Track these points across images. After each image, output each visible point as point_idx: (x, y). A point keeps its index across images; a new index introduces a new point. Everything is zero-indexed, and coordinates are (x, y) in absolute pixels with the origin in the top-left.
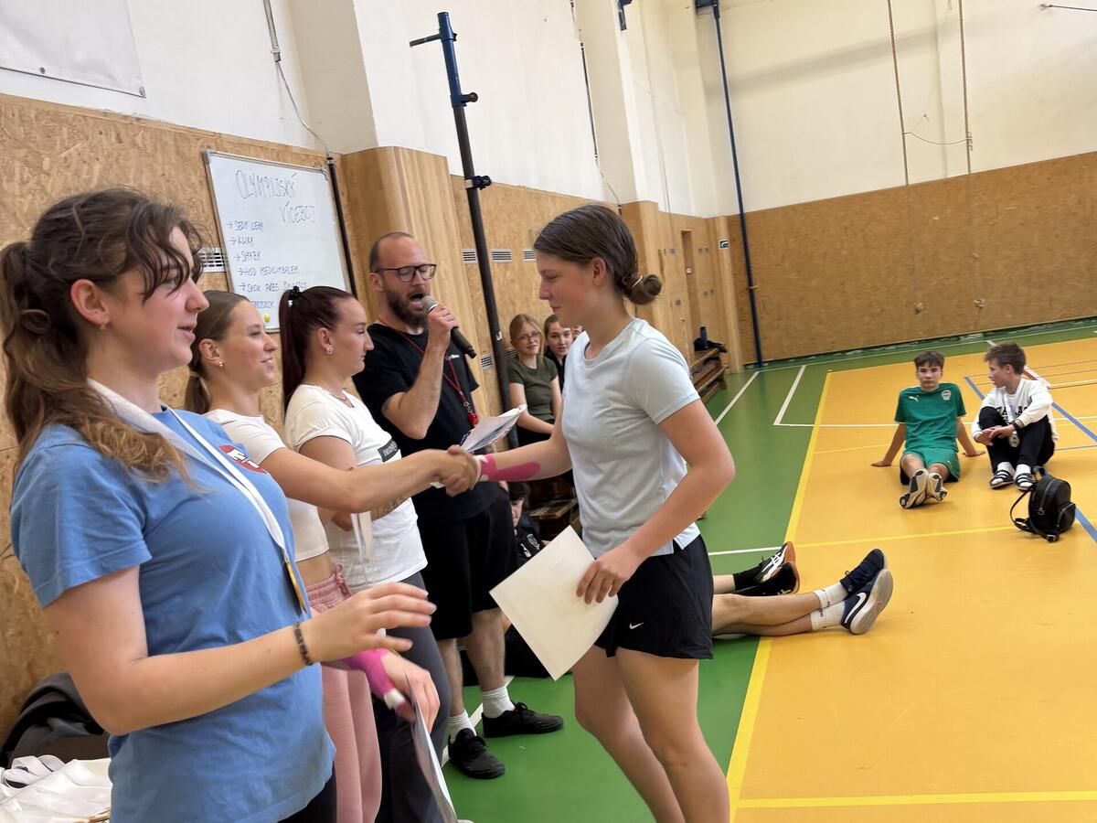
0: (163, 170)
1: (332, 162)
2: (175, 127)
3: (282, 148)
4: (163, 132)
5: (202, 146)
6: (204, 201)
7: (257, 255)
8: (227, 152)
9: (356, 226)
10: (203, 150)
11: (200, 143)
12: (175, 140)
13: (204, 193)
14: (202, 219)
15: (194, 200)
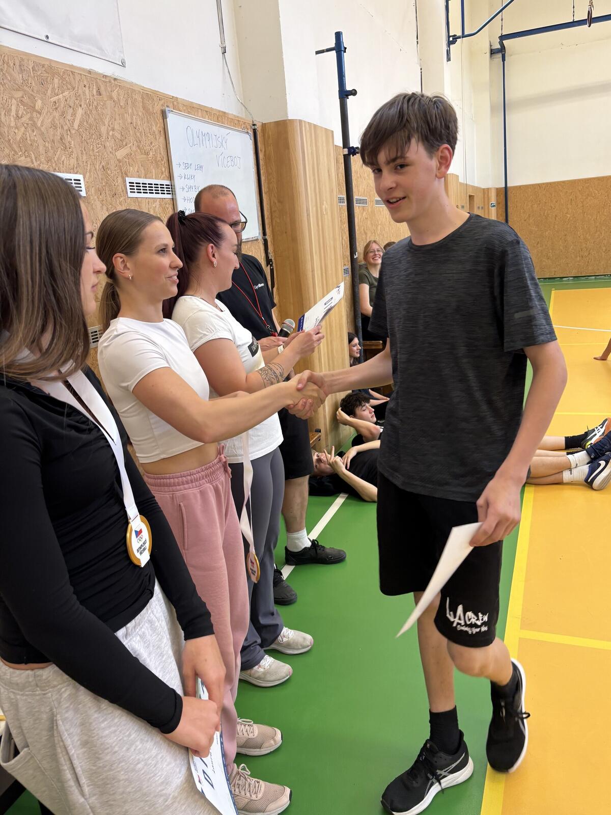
0: (132, 119)
1: (256, 127)
2: (143, 89)
3: (221, 114)
4: (133, 91)
5: (162, 105)
6: (161, 145)
8: (181, 111)
9: (268, 174)
10: (163, 108)
11: (161, 102)
12: (143, 98)
13: (162, 139)
14: (159, 158)
15: (153, 144)
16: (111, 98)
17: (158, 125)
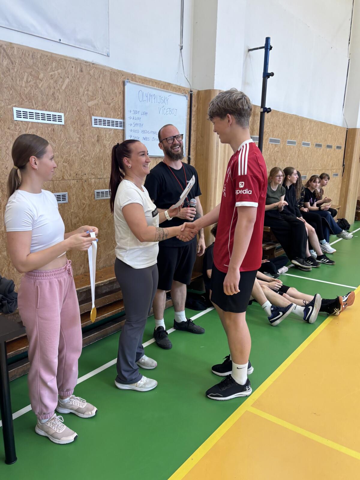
1: (192, 93)
2: (112, 69)
3: (167, 84)
4: (105, 70)
5: (124, 78)
6: (120, 101)
7: (141, 125)
8: (137, 82)
10: (124, 80)
13: (121, 97)
14: (117, 107)
15: (114, 99)
16: (89, 74)
17: (120, 89)
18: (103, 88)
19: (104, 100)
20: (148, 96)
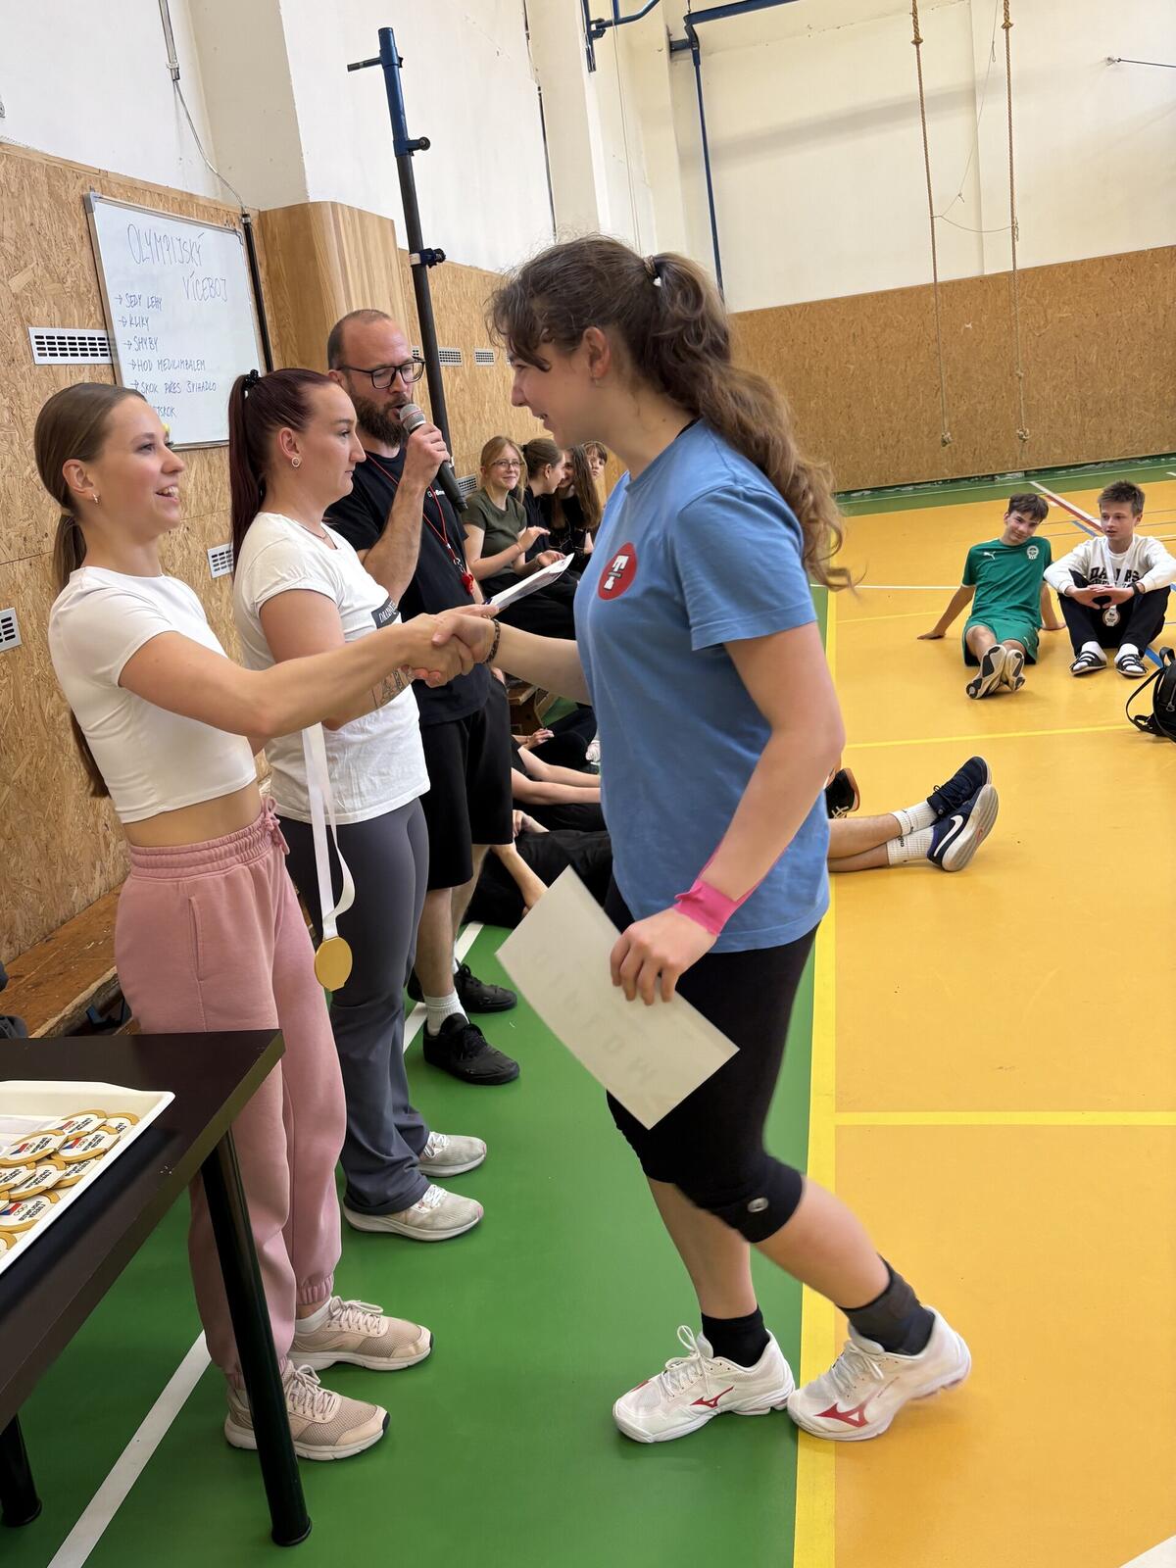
0: (32, 217)
1: (249, 220)
2: (47, 158)
3: (185, 198)
4: (31, 163)
5: (83, 187)
6: (86, 265)
7: (153, 343)
8: (115, 197)
9: (277, 309)
10: (85, 193)
11: (80, 182)
12: (48, 177)
13: (86, 251)
14: (83, 289)
15: (72, 262)
17: (78, 225)
18: (37, 226)
19: (46, 268)
20: (153, 241)
